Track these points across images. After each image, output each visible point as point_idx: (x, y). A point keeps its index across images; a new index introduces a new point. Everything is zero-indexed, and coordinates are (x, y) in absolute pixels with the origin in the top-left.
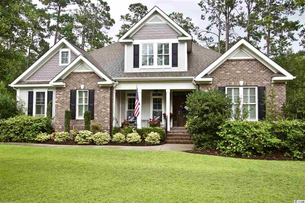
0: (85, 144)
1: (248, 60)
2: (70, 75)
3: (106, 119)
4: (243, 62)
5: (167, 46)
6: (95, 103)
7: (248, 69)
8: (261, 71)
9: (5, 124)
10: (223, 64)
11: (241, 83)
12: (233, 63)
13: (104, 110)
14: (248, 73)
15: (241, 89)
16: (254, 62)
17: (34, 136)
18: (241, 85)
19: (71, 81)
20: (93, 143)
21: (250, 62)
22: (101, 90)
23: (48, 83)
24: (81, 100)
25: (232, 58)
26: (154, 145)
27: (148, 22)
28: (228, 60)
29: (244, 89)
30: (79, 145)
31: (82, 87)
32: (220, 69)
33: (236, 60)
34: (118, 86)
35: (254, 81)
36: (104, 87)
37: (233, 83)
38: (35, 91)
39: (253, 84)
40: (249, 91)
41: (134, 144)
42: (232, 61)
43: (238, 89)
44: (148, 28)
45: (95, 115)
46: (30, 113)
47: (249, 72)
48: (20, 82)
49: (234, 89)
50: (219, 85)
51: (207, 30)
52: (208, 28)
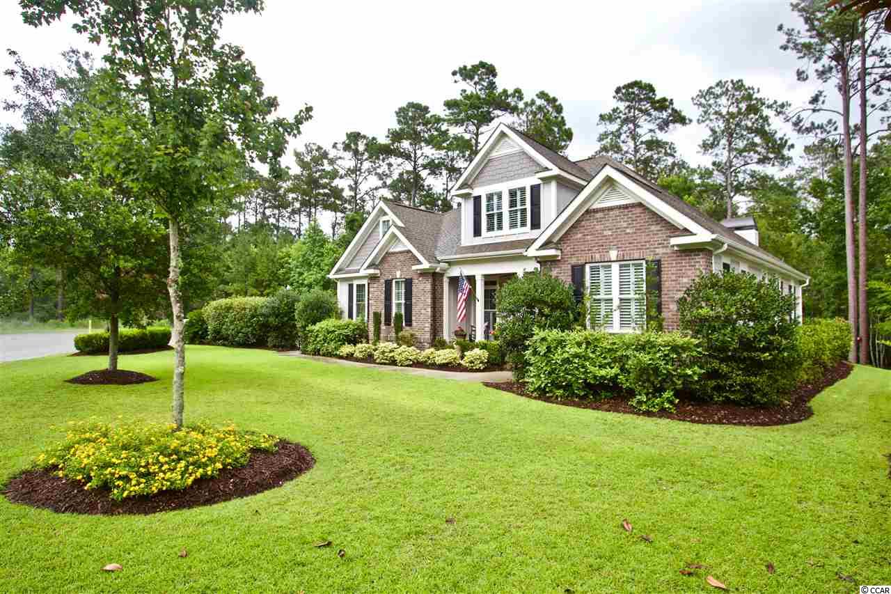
0: (385, 364)
1: (626, 207)
2: (384, 259)
3: (427, 325)
4: (617, 212)
5: (523, 190)
6: (414, 301)
7: (625, 225)
8: (653, 228)
9: (312, 331)
10: (578, 221)
11: (613, 254)
12: (599, 215)
13: (423, 311)
14: (626, 234)
15: (615, 267)
16: (639, 210)
17: (336, 349)
18: (612, 259)
19: (386, 266)
20: (393, 362)
21: (630, 209)
22: (420, 279)
23: (358, 271)
24: (398, 295)
25: (596, 206)
26: (472, 370)
27: (494, 154)
28: (588, 212)
29: (621, 266)
30: (378, 364)
31: (398, 274)
32: (574, 230)
33: (602, 210)
34: (448, 271)
35: (637, 249)
36: (423, 274)
37: (597, 257)
38: (355, 283)
39: (636, 256)
40: (632, 269)
41: (445, 367)
42: (596, 211)
43: (610, 267)
44: (495, 163)
45: (413, 318)
46: (350, 316)
47: (628, 231)
48: (339, 271)
49: (602, 266)
50: (574, 261)
51: (812, 107)
52: (815, 100)
